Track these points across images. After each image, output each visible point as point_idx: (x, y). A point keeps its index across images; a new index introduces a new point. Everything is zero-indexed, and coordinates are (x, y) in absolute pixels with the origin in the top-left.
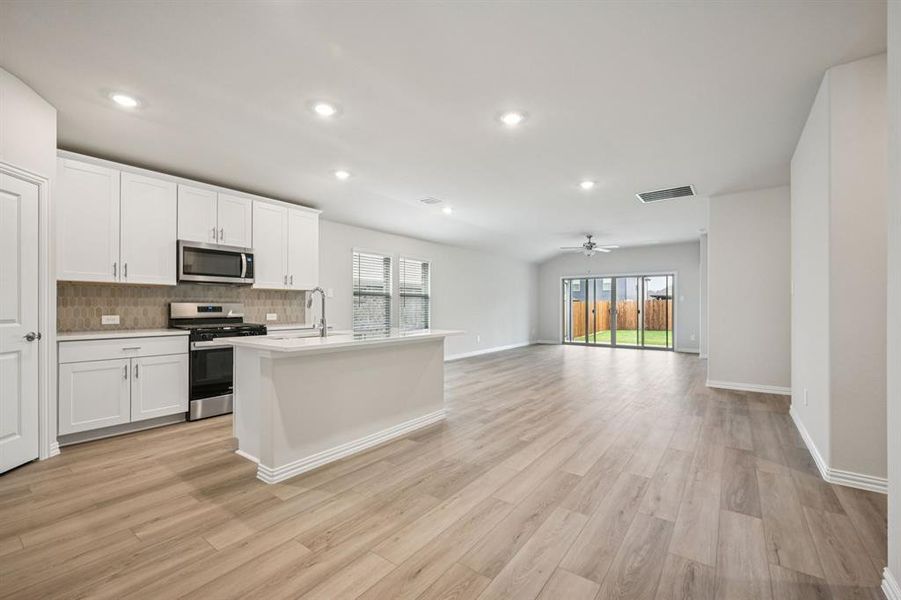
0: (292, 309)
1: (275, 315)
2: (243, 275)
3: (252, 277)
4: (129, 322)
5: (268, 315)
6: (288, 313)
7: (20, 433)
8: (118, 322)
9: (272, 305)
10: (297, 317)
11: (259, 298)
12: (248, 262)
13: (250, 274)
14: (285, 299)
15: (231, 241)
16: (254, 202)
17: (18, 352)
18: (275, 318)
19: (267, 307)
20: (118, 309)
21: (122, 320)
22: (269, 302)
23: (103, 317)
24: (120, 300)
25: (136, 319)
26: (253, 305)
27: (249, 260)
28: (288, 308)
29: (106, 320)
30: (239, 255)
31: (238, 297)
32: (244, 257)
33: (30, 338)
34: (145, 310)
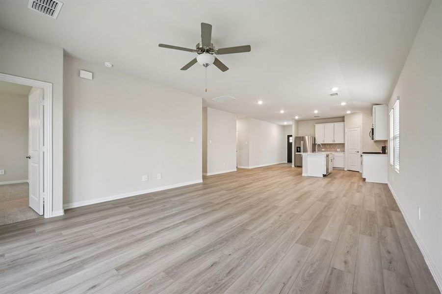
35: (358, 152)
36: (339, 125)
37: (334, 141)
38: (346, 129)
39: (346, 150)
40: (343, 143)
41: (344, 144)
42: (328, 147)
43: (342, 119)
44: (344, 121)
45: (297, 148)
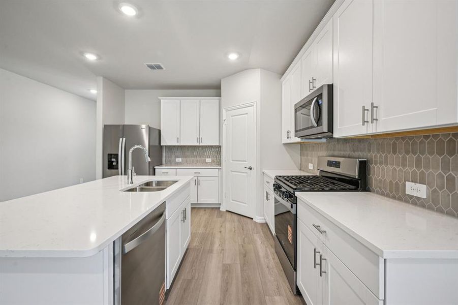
17: (247, 173)
18: (424, 195)
19: (409, 169)
20: (313, 159)
21: (314, 167)
24: (313, 153)
29: (310, 166)
35: (251, 169)
36: (209, 103)
37: (200, 140)
38: (224, 113)
39: (223, 163)
40: (217, 144)
41: (220, 147)
42: (188, 153)
43: (215, 89)
44: (220, 96)
45: (110, 156)
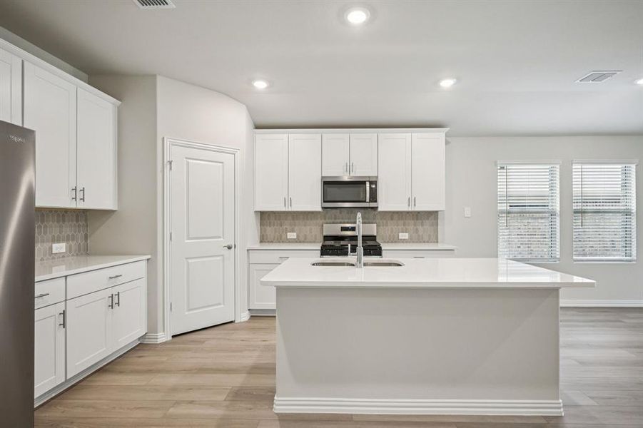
0: (425, 228)
1: (407, 234)
2: (368, 200)
3: (376, 201)
4: (302, 238)
5: (400, 234)
6: (420, 233)
7: (224, 304)
8: (295, 237)
9: (404, 225)
10: (430, 236)
11: (392, 219)
12: (371, 188)
13: (374, 198)
14: (417, 219)
15: (359, 173)
16: (380, 135)
17: (222, 255)
18: (407, 237)
19: (400, 227)
20: (296, 228)
21: (298, 236)
22: (402, 222)
23: (288, 234)
24: (297, 222)
25: (305, 235)
26: (387, 225)
27: (374, 186)
28: (420, 228)
29: (291, 235)
30: (364, 183)
31: (374, 219)
32: (368, 185)
33: (229, 248)
34: (311, 229)
